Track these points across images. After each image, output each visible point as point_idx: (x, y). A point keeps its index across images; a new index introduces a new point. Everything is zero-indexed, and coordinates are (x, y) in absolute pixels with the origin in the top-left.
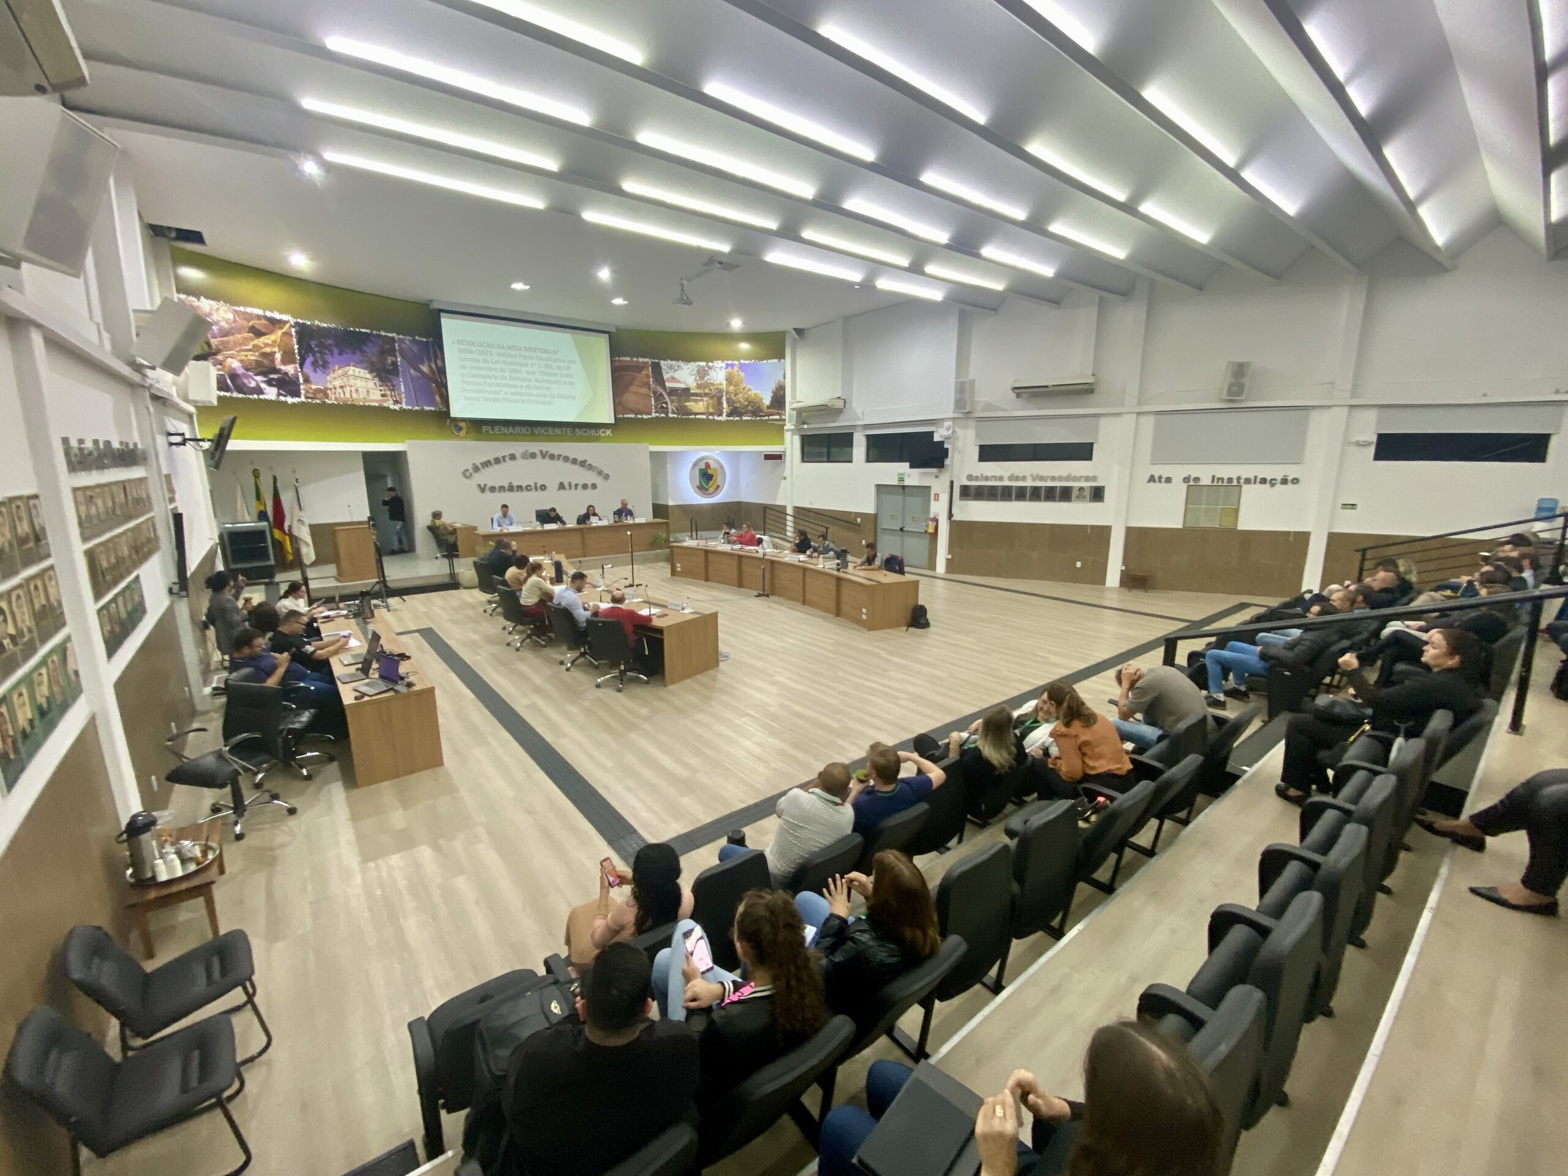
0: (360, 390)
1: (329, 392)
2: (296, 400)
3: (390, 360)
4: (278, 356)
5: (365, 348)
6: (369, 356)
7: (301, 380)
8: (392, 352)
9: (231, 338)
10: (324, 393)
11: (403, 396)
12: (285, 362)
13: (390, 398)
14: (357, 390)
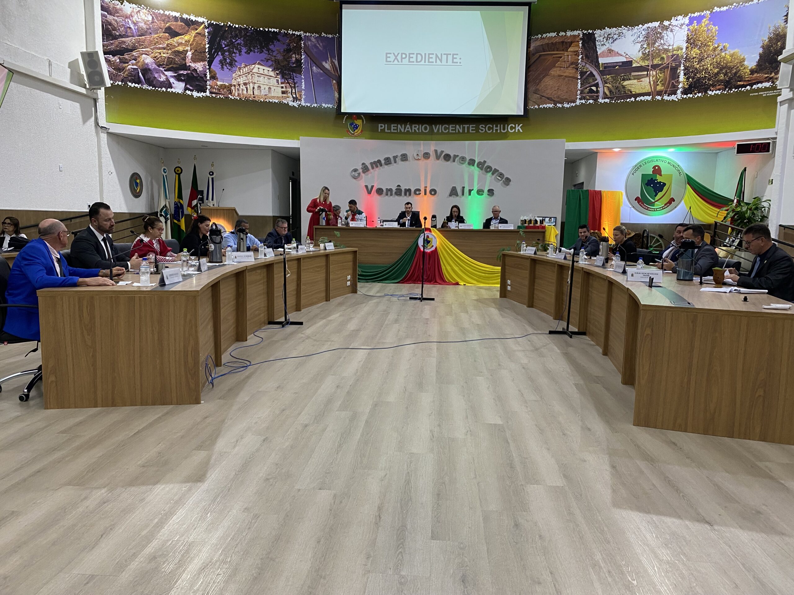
0: (262, 88)
1: (233, 88)
2: (201, 95)
3: (294, 57)
4: (189, 54)
5: (271, 47)
6: (275, 54)
7: (208, 78)
8: (297, 50)
9: (148, 37)
10: (229, 89)
11: (303, 93)
12: (194, 60)
13: (290, 95)
14: (259, 87)
